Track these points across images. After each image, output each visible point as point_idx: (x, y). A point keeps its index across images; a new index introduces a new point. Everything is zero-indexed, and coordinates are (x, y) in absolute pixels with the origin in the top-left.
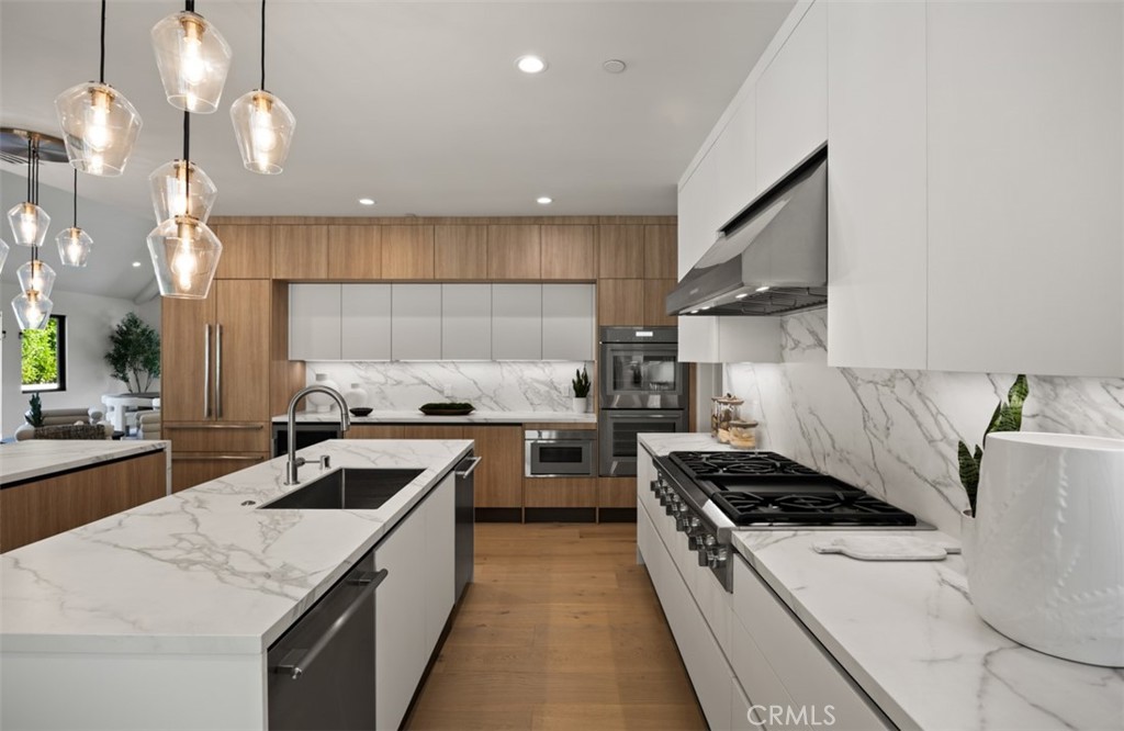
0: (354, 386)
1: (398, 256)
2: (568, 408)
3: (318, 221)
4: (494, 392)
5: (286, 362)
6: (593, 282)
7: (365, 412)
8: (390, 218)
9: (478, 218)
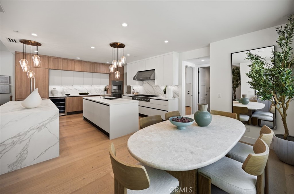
2: (103, 93)
3: (60, 58)
7: (69, 95)
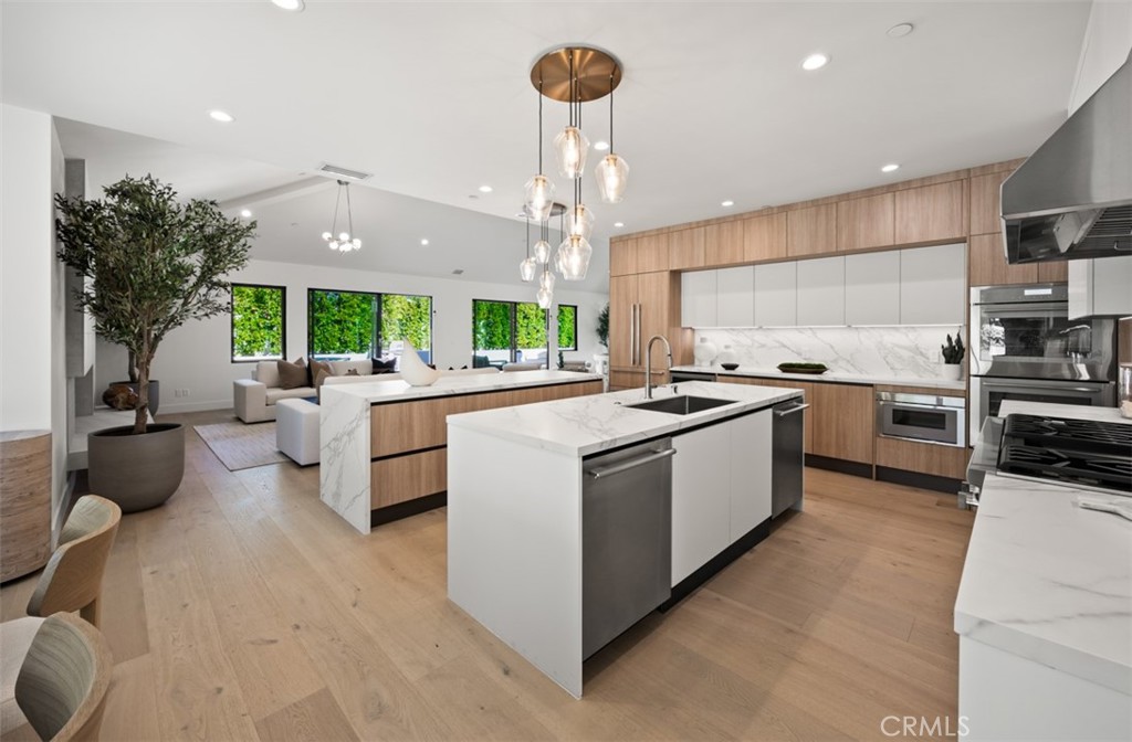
0: (727, 347)
1: (757, 242)
2: (937, 375)
3: (698, 225)
4: (851, 355)
5: (679, 329)
6: (962, 240)
7: (733, 367)
8: (750, 213)
9: (827, 198)
